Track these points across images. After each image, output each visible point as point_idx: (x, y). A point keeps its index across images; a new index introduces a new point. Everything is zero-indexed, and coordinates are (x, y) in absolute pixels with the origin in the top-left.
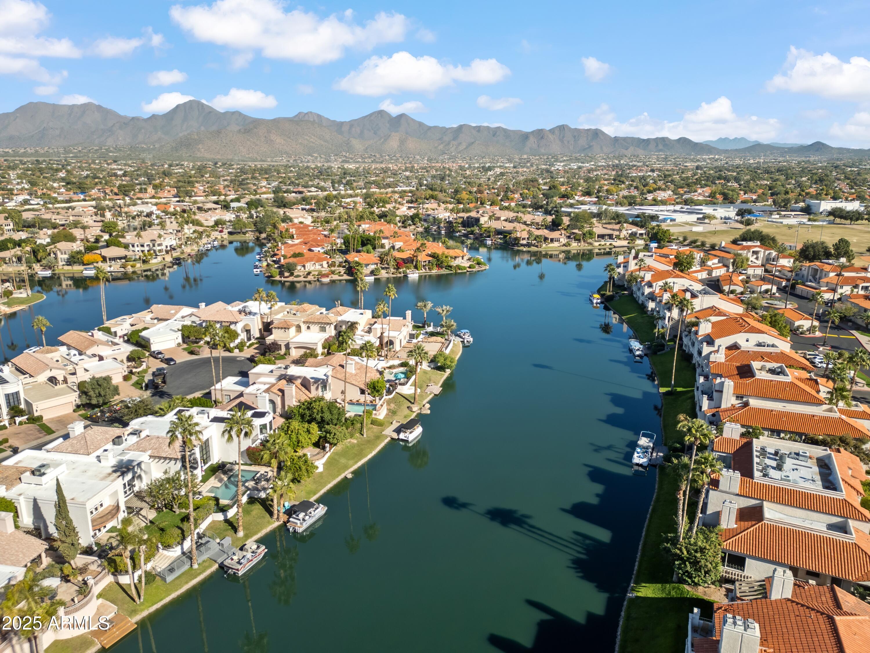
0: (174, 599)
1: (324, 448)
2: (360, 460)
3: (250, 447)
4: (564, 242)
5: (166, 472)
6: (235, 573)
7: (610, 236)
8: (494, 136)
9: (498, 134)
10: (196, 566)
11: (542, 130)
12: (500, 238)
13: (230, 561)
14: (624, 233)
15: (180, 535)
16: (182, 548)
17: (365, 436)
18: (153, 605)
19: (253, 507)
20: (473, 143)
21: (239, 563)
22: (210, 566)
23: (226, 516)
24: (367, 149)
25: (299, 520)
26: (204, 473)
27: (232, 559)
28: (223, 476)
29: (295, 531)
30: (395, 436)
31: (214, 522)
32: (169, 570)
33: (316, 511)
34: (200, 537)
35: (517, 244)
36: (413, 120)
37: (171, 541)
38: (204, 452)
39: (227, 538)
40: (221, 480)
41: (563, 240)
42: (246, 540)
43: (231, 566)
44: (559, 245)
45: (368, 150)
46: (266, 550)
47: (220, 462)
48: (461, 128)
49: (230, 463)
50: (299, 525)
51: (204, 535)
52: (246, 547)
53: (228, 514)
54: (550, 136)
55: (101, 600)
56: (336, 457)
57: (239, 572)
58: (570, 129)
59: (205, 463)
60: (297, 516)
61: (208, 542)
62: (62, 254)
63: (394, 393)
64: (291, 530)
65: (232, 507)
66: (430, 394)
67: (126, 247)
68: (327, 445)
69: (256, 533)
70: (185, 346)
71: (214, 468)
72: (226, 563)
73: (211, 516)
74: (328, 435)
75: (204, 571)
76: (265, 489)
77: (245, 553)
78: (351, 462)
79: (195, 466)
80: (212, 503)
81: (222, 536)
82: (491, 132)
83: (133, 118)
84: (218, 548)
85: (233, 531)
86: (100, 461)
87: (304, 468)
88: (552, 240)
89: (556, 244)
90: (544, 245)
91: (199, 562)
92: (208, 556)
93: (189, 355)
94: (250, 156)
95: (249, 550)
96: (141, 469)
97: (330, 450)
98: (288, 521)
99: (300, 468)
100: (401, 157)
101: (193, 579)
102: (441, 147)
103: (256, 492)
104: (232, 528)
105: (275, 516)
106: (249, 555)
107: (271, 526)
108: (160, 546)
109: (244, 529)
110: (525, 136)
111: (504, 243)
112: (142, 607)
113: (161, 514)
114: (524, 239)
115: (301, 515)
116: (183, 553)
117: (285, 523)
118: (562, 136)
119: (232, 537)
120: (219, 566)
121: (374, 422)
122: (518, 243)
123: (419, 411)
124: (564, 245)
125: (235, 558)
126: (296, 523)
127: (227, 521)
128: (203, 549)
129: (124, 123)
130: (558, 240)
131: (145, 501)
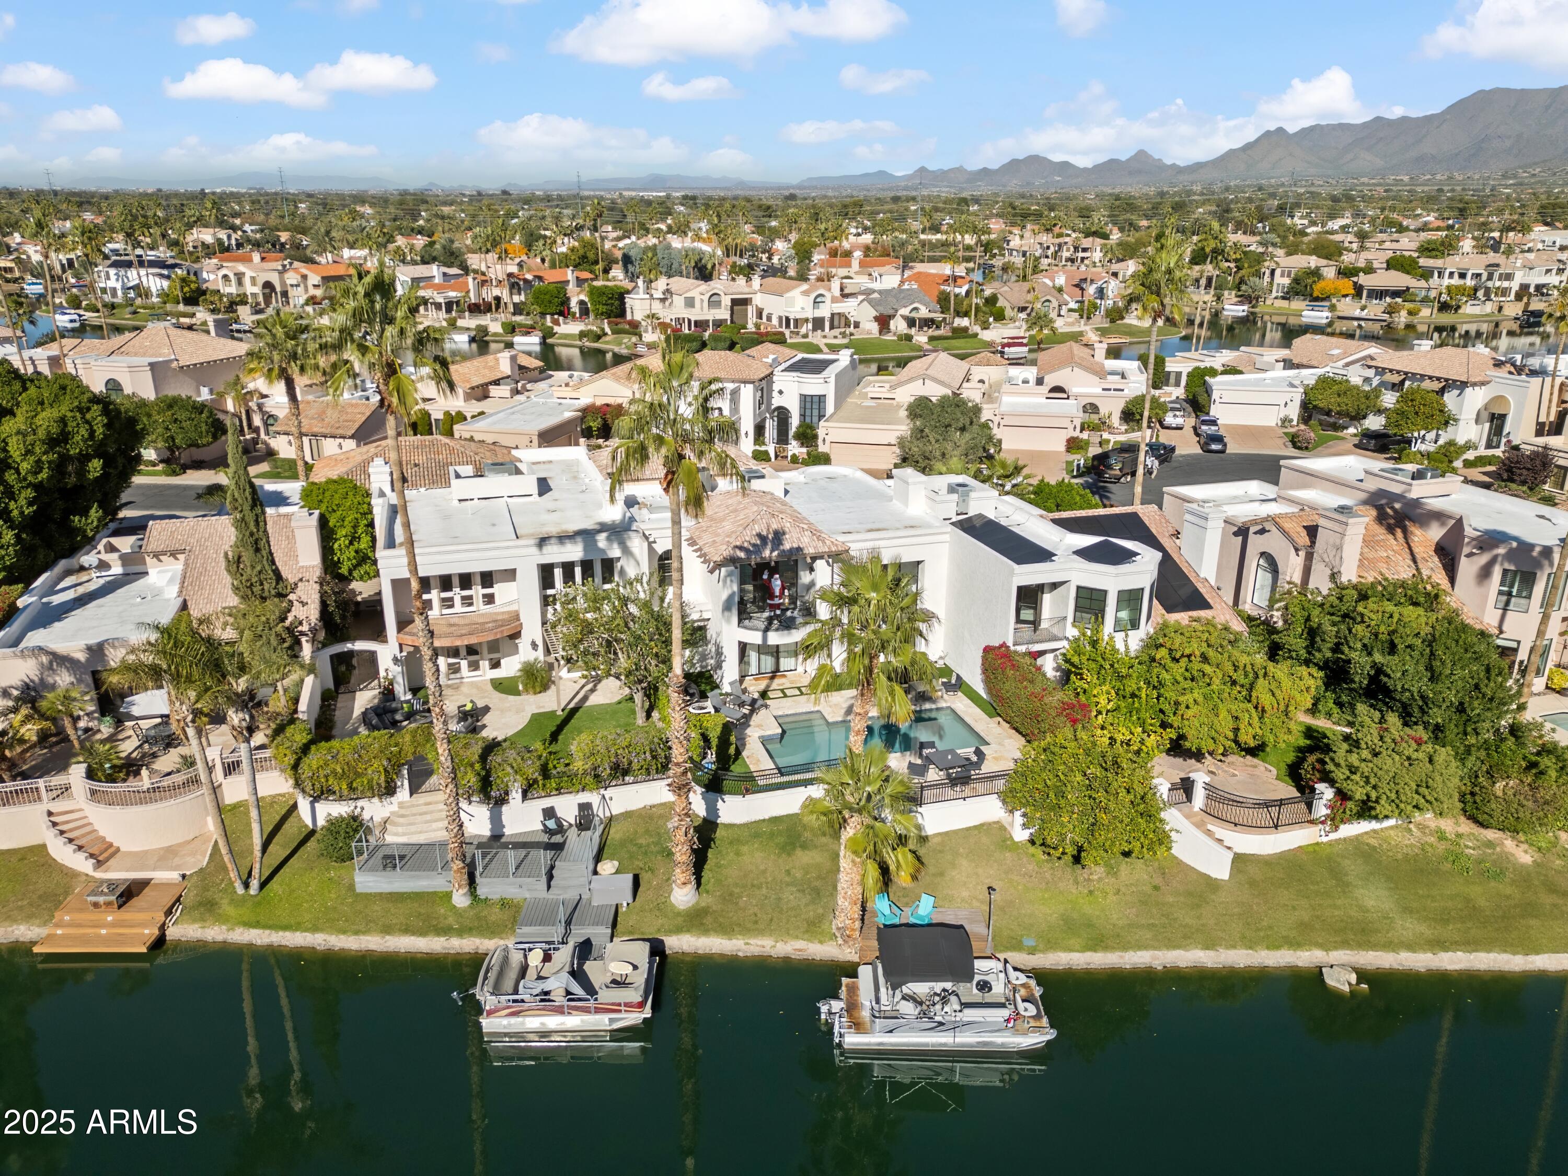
23: (713, 809)
53: (727, 805)
62: (1284, 276)
68: (1323, 789)
69: (730, 929)
91: (481, 892)
93: (1283, 446)
96: (627, 551)
127: (705, 826)
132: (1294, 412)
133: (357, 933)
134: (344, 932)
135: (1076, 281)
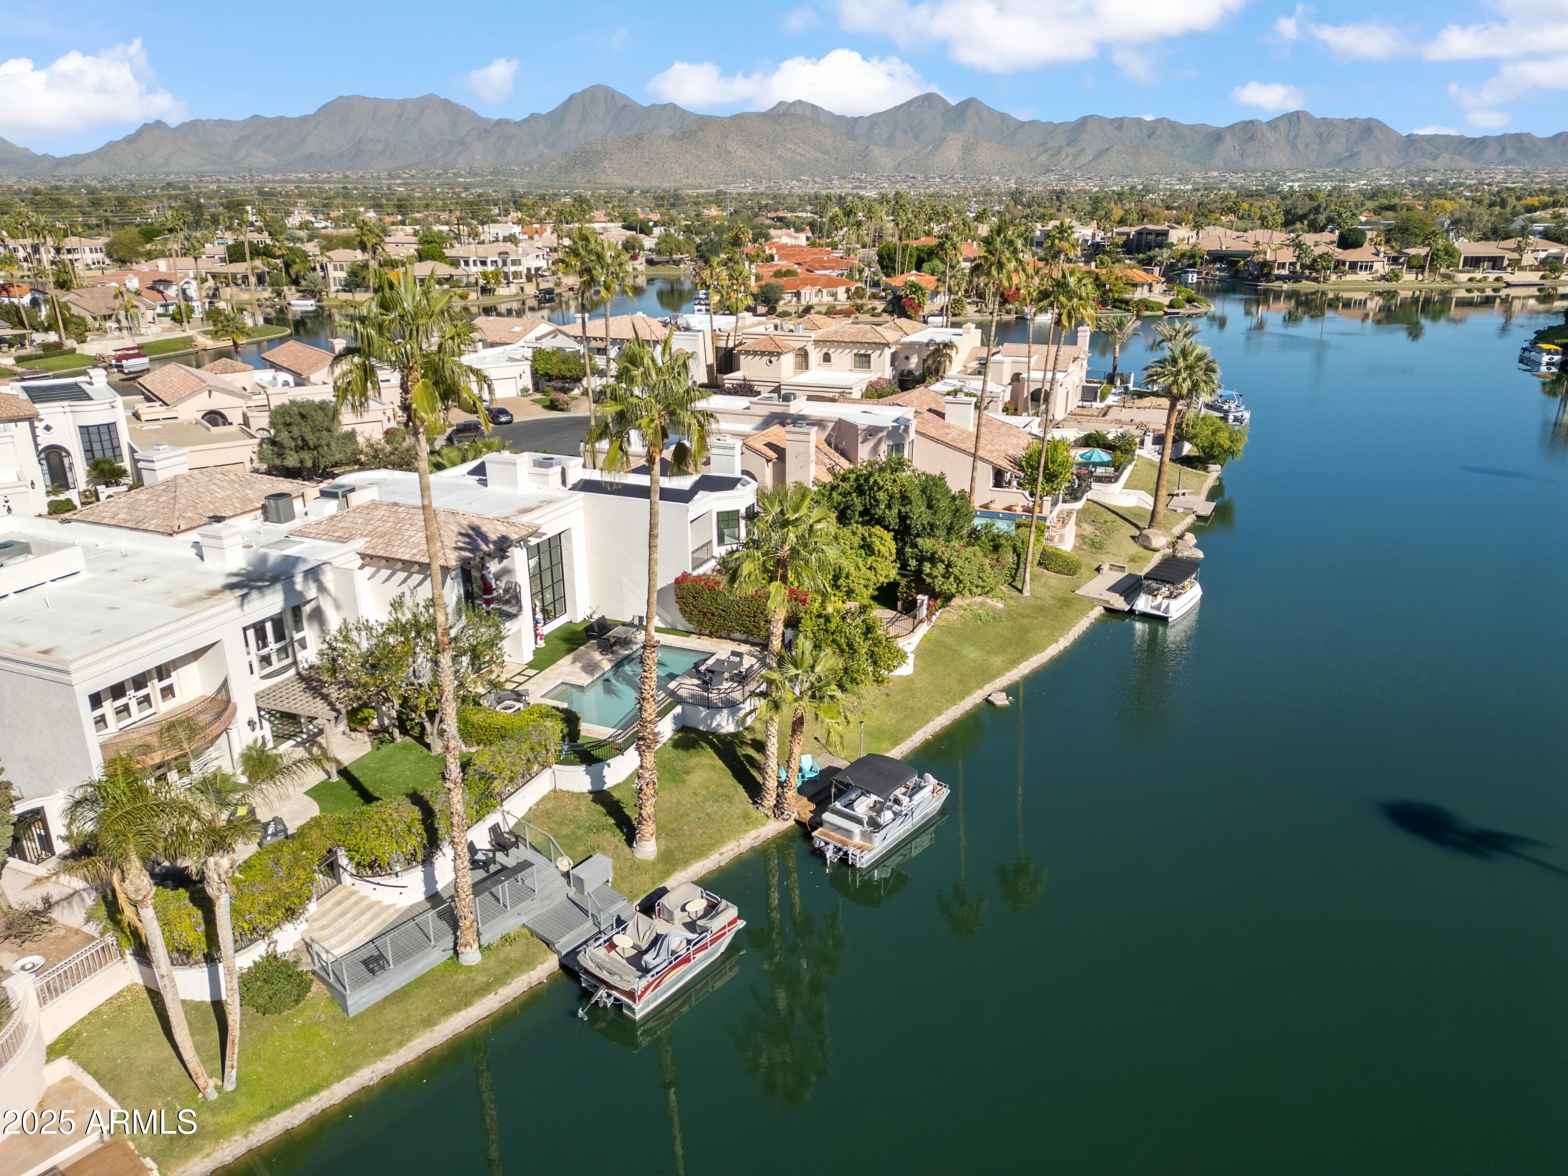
0: (366, 1089)
1: (910, 608)
2: (1025, 656)
3: (685, 576)
4: (1382, 272)
5: (397, 605)
6: (618, 1005)
7: (1496, 262)
8: (1149, 137)
9: (1158, 133)
10: (471, 956)
11: (1251, 122)
12: (1218, 269)
13: (602, 952)
14: (1528, 259)
15: (418, 828)
16: (430, 880)
17: (1026, 593)
18: (274, 1110)
19: (694, 761)
20: (1107, 150)
21: (636, 961)
22: (527, 963)
23: (598, 779)
24: (899, 164)
25: (858, 821)
26: (541, 644)
27: (612, 946)
28: (597, 656)
29: (844, 860)
30: (1119, 603)
31: (556, 794)
32: (366, 962)
33: (917, 798)
34: (501, 842)
35: (1268, 277)
36: (989, 109)
37: (386, 849)
38: (547, 582)
39: (598, 857)
40: (590, 668)
41: (1381, 267)
42: (667, 874)
43: (604, 975)
44: (1370, 277)
45: (903, 168)
46: (741, 924)
47: (596, 617)
48: (1084, 122)
49: (624, 624)
50: (857, 839)
51: (518, 838)
52: (664, 900)
53: (606, 771)
54: (1269, 135)
55: (64, 1067)
56: (949, 640)
57: (637, 1007)
58: (1311, 119)
59: (548, 616)
60: (850, 805)
61: (526, 865)
62: (335, 269)
63: (1084, 498)
64: (829, 854)
65: (621, 750)
66: (1186, 515)
67: (455, 263)
68: (922, 598)
69: (700, 852)
70: (539, 396)
71: (574, 633)
72: (585, 960)
73: (547, 773)
74: (927, 567)
75: (502, 979)
76: (732, 705)
77: (659, 925)
78: (997, 661)
79: (512, 610)
80: (555, 728)
81: (581, 849)
82: (1145, 130)
83: (499, 122)
84: (561, 891)
85: (618, 838)
86: (202, 558)
87: (863, 648)
88: (1353, 266)
89: (1363, 276)
90: (1334, 277)
91: (485, 940)
92: (524, 920)
93: (544, 410)
94: (689, 181)
95: (678, 914)
96: (322, 588)
97: (929, 617)
98: (817, 823)
99: (850, 646)
100: (963, 179)
101: (457, 1009)
102: (1043, 158)
103: (704, 712)
104: (619, 825)
105: (770, 800)
106: (677, 938)
107: (753, 833)
108: (343, 861)
109: (661, 832)
110: (1216, 137)
111: (1231, 277)
112: (225, 1118)
113: (385, 749)
114: (1282, 266)
115: (863, 806)
116: (434, 898)
117: (806, 829)
118: (1293, 134)
119: (616, 857)
120: (562, 966)
121: (1048, 560)
122: (1269, 274)
123: (1169, 551)
124: (1383, 278)
125: (624, 942)
126: (849, 833)
127: (601, 796)
128: (504, 889)
129: (485, 130)
130: (1368, 267)
131: (325, 697)
132: (528, 381)
133: (401, 1044)
134: (387, 1052)
135: (150, 284)
